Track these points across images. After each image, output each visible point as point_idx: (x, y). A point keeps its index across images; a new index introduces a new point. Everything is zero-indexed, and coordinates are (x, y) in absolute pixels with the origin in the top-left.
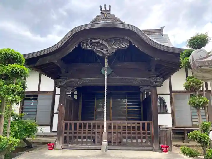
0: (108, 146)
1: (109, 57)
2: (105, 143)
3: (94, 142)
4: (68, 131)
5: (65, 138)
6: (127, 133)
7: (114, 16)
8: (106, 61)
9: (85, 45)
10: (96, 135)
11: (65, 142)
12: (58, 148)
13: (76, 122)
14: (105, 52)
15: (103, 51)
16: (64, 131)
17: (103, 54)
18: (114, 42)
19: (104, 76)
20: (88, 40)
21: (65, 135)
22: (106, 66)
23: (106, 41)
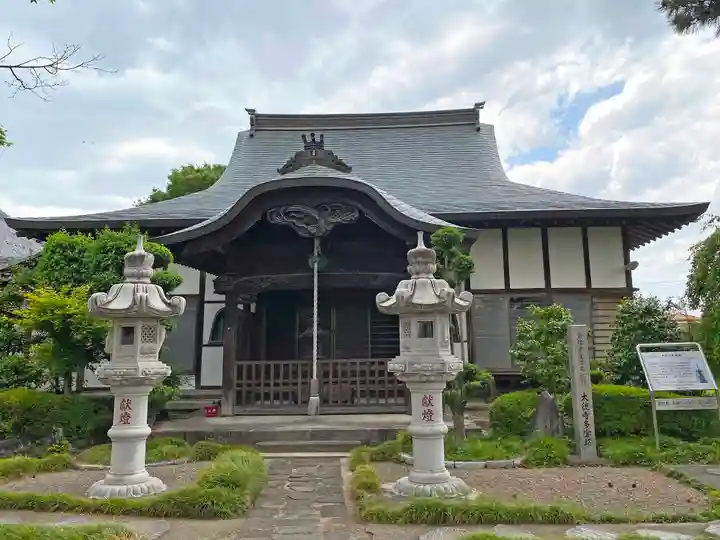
0: (321, 406)
1: (321, 237)
2: (315, 399)
3: (296, 402)
4: (244, 381)
5: (239, 394)
6: (358, 383)
7: (330, 153)
8: (317, 243)
9: (274, 216)
10: (299, 387)
11: (239, 401)
12: (226, 413)
13: (257, 363)
14: (312, 229)
15: (310, 228)
16: (235, 382)
17: (309, 233)
18: (330, 209)
19: (313, 269)
20: (281, 206)
21: (239, 389)
22: (316, 254)
23: (316, 208)
